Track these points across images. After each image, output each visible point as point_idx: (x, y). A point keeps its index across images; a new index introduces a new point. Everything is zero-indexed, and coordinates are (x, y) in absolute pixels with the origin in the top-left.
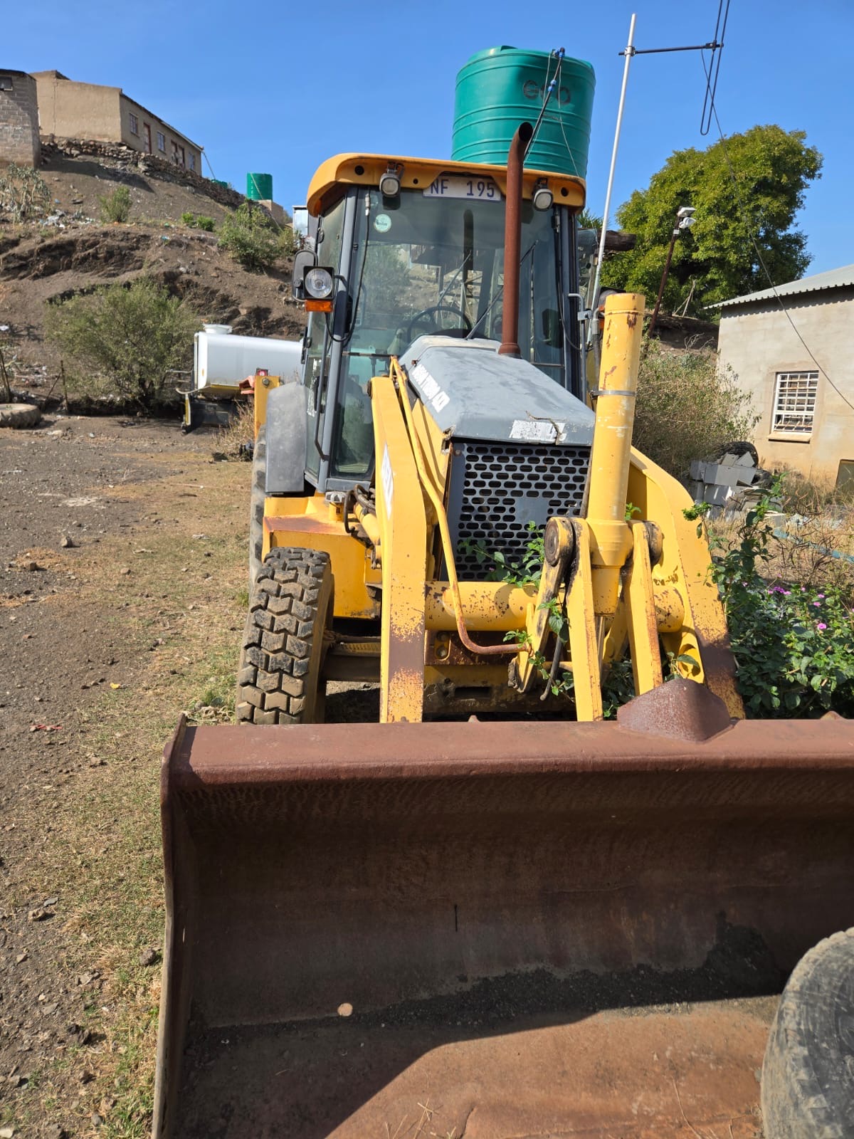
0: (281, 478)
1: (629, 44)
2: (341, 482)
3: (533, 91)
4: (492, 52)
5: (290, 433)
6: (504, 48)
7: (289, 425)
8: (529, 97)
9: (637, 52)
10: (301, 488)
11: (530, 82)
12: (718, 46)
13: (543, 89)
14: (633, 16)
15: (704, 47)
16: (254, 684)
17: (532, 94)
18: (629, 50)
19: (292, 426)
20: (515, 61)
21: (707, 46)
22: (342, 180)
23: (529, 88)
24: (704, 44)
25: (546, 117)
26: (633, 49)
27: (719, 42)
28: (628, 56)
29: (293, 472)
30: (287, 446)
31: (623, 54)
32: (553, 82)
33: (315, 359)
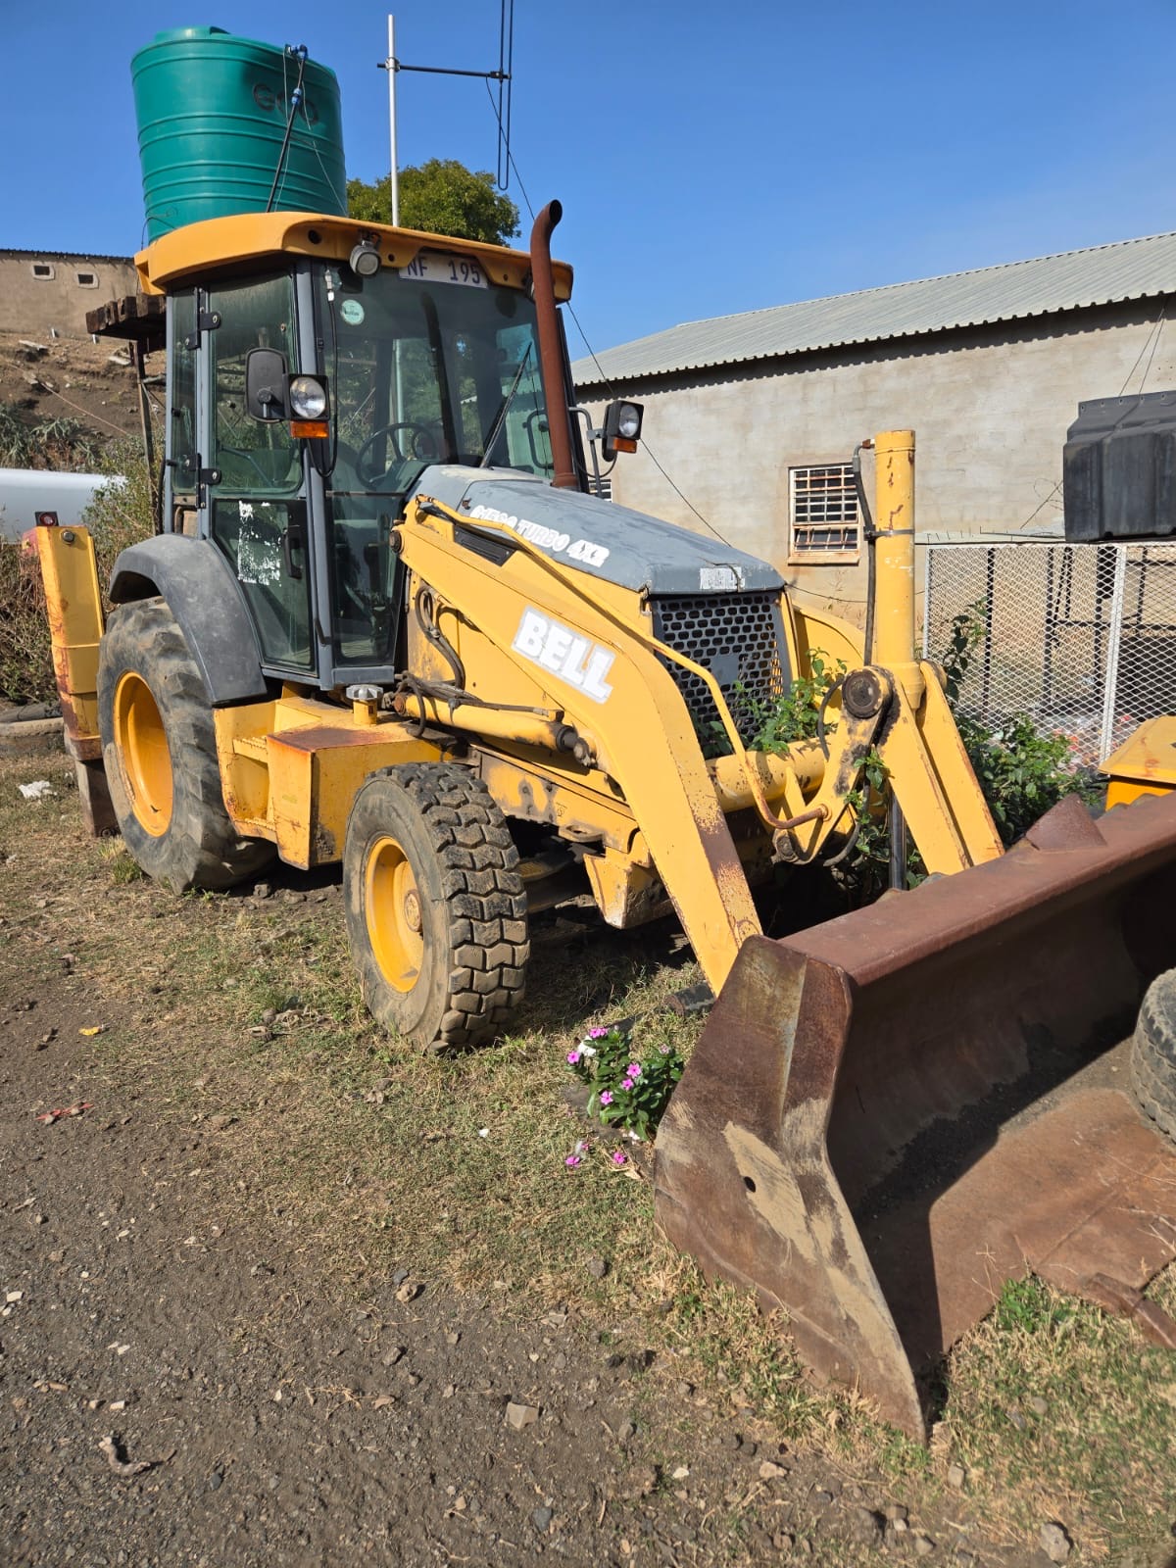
0: (231, 678)
1: (391, 54)
2: (353, 671)
3: (267, 100)
4: (189, 33)
5: (219, 611)
6: (214, 30)
7: (213, 600)
8: (263, 107)
9: (402, 68)
10: (263, 689)
11: (260, 87)
12: (506, 77)
13: (281, 96)
14: (390, 17)
15: (489, 76)
16: (471, 942)
17: (267, 104)
18: (391, 64)
19: (219, 601)
20: (241, 55)
21: (493, 75)
22: (291, 249)
23: (261, 95)
24: (489, 72)
25: (295, 140)
26: (396, 62)
27: (506, 73)
28: (392, 71)
29: (244, 667)
30: (222, 631)
31: (384, 66)
32: (297, 91)
33: (246, 501)
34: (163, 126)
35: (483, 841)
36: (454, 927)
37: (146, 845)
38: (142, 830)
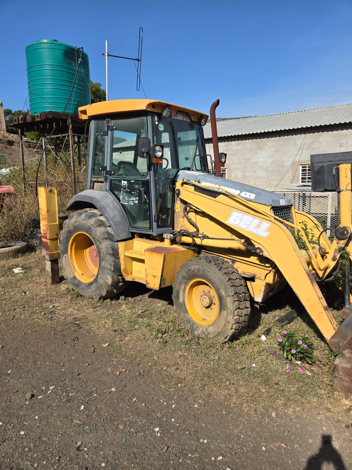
0: (123, 233)
1: (106, 51)
2: (162, 230)
3: (70, 61)
4: (45, 41)
5: (116, 213)
6: (55, 41)
7: (114, 209)
8: (69, 63)
9: (110, 55)
10: (131, 236)
11: (68, 57)
12: (140, 60)
13: (74, 61)
14: (106, 41)
15: (135, 60)
17: (70, 63)
18: (107, 54)
20: (63, 48)
21: (136, 60)
22: (148, 109)
23: (69, 60)
24: (135, 59)
25: (79, 73)
26: (108, 54)
27: (140, 59)
28: (107, 56)
29: (125, 229)
30: (118, 219)
31: (104, 55)
32: (80, 60)
33: (124, 180)
34: (37, 66)
35: (237, 278)
36: (235, 304)
37: (82, 286)
38: (79, 281)
